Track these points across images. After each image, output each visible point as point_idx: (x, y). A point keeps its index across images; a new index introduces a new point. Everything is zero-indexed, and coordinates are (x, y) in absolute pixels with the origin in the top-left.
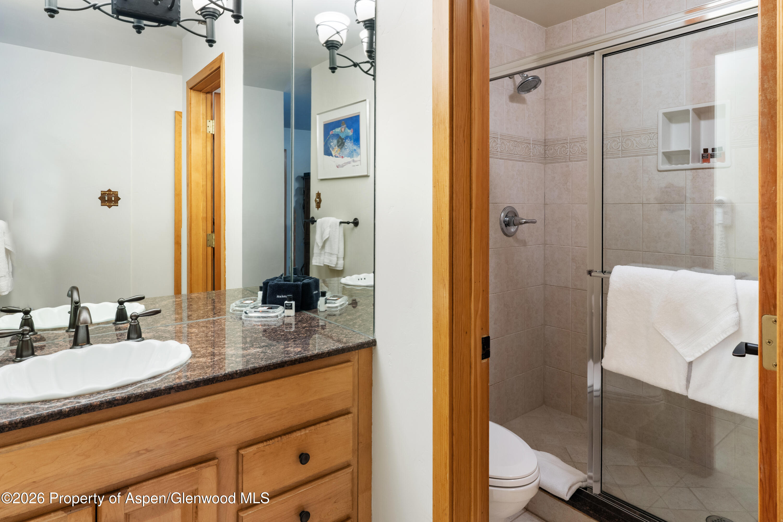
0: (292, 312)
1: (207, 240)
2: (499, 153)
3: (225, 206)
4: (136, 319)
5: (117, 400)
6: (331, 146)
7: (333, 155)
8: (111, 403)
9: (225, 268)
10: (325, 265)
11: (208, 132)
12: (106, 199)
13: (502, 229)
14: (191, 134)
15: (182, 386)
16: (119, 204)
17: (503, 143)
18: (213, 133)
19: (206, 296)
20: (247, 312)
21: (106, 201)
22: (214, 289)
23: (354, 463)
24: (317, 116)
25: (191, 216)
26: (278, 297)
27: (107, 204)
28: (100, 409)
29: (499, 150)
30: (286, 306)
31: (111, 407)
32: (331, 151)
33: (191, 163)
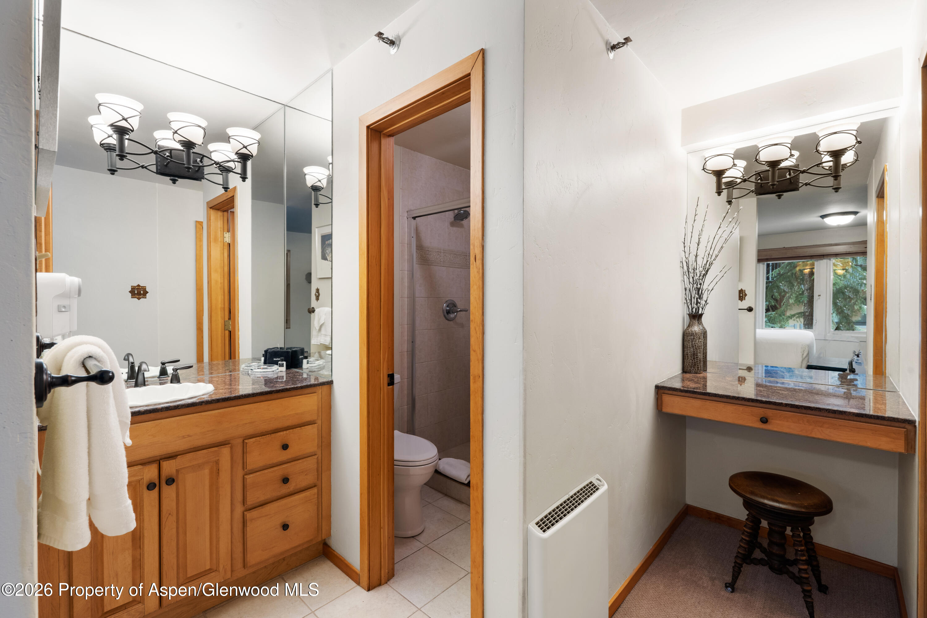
0: (284, 369)
1: (225, 325)
2: (442, 263)
3: (238, 299)
4: (176, 371)
5: (171, 407)
6: (326, 252)
7: (328, 260)
8: (168, 409)
9: (239, 344)
10: (321, 344)
11: (225, 241)
12: (136, 292)
13: (445, 316)
14: (210, 243)
15: (209, 401)
16: (147, 297)
17: (445, 255)
18: (229, 242)
19: (224, 363)
20: (253, 369)
21: (136, 294)
22: (230, 358)
23: (319, 453)
24: (316, 229)
25: (211, 307)
26: (274, 359)
27: (137, 297)
28: (162, 411)
29: (442, 260)
30: (279, 365)
31: (168, 410)
32: (326, 257)
33: (211, 266)
